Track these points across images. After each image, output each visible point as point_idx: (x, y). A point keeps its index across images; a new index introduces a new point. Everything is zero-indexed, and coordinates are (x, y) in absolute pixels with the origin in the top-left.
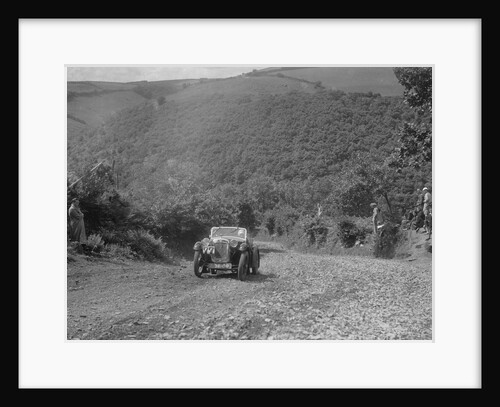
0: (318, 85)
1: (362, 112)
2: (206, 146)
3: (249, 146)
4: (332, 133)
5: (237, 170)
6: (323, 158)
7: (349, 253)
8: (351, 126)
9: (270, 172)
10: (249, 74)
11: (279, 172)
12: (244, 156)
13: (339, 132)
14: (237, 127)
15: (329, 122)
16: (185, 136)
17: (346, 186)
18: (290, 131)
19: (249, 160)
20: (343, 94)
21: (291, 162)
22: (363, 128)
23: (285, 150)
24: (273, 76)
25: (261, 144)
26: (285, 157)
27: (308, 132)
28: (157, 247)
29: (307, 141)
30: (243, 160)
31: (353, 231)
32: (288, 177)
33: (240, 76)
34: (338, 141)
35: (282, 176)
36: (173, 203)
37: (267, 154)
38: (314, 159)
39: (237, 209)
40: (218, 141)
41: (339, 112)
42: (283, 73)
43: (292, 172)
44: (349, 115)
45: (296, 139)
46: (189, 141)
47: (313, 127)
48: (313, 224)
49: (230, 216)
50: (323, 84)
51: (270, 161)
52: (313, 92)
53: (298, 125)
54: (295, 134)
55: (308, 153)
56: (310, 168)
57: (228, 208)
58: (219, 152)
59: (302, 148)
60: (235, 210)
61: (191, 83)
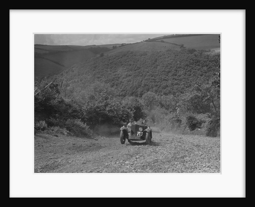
0: (182, 46)
1: (205, 60)
2: (124, 78)
3: (145, 78)
4: (189, 71)
5: (140, 90)
6: (184, 84)
7: (193, 134)
8: (199, 67)
9: (156, 91)
10: (146, 41)
11: (161, 91)
12: (143, 83)
13: (193, 71)
14: (140, 68)
15: (187, 65)
16: (114, 72)
17: (189, 96)
18: (167, 70)
19: (145, 85)
20: (195, 51)
21: (167, 86)
22: (205, 68)
23: (164, 80)
24: (158, 42)
25: (152, 76)
26: (164, 84)
27: (176, 71)
28: (83, 129)
29: (176, 75)
30: (143, 85)
31: (195, 122)
32: (166, 94)
33: (142, 42)
34: (192, 75)
35: (162, 93)
36: (94, 105)
37: (155, 82)
38: (179, 85)
39: (133, 109)
40: (130, 76)
41: (193, 60)
42: (165, 40)
43: (168, 91)
44: (198, 61)
45: (170, 74)
46: (115, 75)
47: (179, 68)
48: (173, 118)
49: (128, 113)
50: (184, 46)
51: (157, 86)
52: (179, 50)
53: (171, 67)
54: (169, 72)
55: (176, 81)
56: (177, 89)
57: (128, 109)
58: (130, 81)
59: (173, 79)
60: (132, 109)
61: (117, 46)
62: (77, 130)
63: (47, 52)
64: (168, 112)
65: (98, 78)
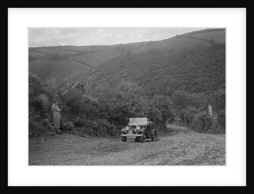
0: (212, 41)
2: (151, 76)
3: (174, 76)
5: (168, 88)
6: (215, 81)
9: (186, 89)
10: (174, 37)
11: (191, 89)
12: (171, 81)
14: (168, 66)
15: (218, 61)
16: (141, 71)
18: (196, 67)
19: (174, 83)
21: (197, 83)
23: (194, 77)
24: (187, 38)
25: (181, 74)
27: (207, 67)
28: (110, 129)
29: (206, 72)
30: (171, 83)
32: (196, 92)
35: (192, 91)
36: (121, 104)
37: (184, 80)
40: (157, 74)
42: (193, 36)
43: (198, 89)
45: (200, 71)
47: (209, 64)
49: (156, 112)
50: (215, 41)
51: (186, 83)
52: (209, 45)
53: (201, 63)
54: (199, 68)
55: (207, 78)
56: (207, 87)
57: (156, 107)
58: (158, 79)
59: (204, 76)
60: (160, 108)
61: (144, 44)
62: (104, 130)
63: (75, 53)
64: (199, 110)
65: (125, 77)
